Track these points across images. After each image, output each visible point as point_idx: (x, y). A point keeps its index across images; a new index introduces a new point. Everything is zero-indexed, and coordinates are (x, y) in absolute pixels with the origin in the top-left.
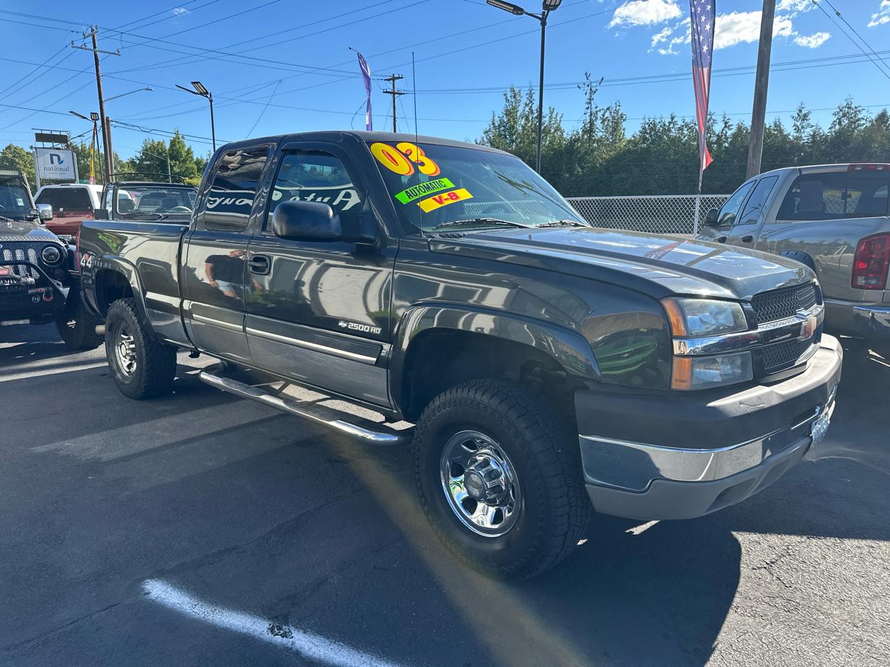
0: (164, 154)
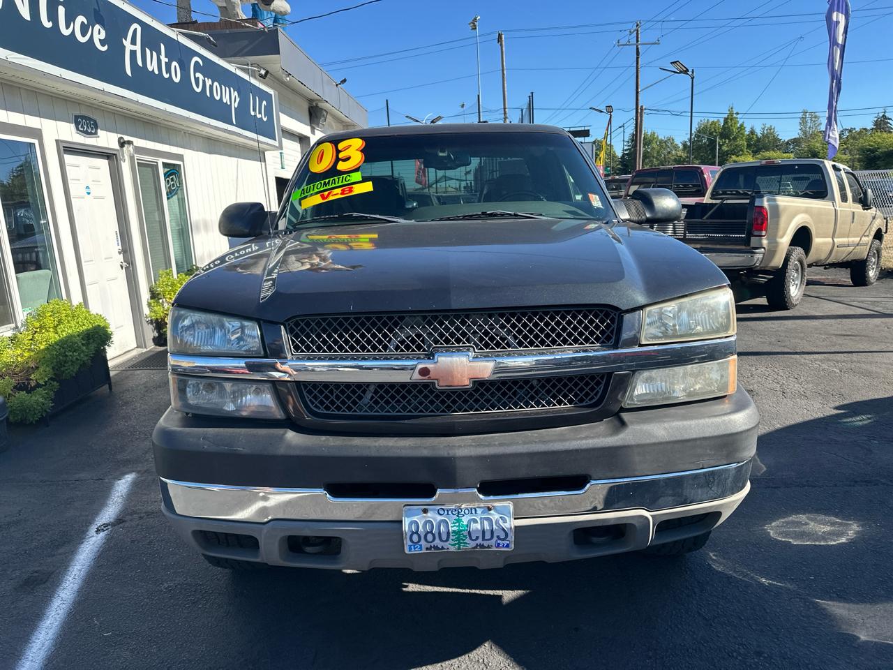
0: (714, 134)
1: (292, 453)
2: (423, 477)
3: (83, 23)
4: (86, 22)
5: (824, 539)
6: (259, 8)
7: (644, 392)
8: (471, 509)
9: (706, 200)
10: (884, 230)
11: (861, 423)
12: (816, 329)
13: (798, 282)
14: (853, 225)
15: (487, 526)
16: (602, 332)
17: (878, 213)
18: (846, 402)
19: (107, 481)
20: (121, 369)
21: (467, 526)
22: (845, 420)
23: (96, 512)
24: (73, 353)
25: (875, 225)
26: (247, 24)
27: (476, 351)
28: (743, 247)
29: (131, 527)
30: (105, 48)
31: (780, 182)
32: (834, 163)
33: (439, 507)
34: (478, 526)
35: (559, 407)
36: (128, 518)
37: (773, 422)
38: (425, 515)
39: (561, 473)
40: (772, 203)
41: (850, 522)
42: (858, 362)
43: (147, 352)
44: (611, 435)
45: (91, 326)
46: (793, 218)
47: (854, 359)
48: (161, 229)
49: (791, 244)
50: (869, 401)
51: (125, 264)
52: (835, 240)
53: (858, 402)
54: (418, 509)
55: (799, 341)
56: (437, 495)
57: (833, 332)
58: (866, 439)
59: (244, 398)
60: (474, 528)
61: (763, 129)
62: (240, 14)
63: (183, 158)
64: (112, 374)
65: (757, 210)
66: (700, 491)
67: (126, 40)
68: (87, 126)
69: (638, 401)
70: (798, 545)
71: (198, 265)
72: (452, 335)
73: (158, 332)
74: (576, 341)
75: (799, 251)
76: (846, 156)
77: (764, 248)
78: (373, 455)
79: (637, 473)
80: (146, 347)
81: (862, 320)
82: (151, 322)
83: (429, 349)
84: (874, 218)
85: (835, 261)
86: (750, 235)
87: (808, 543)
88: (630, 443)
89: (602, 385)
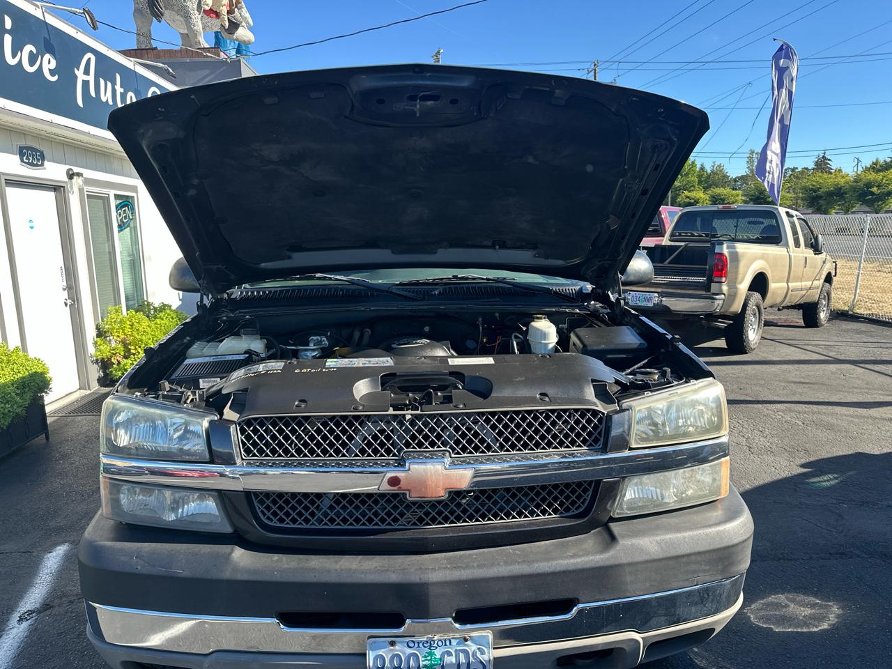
1: (239, 577)
2: (390, 606)
3: (31, 52)
4: (35, 51)
5: (808, 626)
6: (221, 36)
7: (633, 496)
8: (445, 641)
9: (665, 241)
10: (833, 274)
11: (828, 484)
12: (775, 376)
13: (756, 326)
14: (805, 270)
15: (462, 659)
16: (590, 434)
17: (828, 257)
18: (812, 459)
19: (34, 554)
20: (60, 415)
21: (440, 659)
22: (813, 480)
23: (20, 595)
24: (5, 404)
25: (825, 269)
26: (209, 54)
27: (453, 455)
28: (704, 293)
29: (59, 615)
30: (55, 79)
31: (736, 226)
32: (787, 210)
33: (408, 639)
34: (453, 659)
35: (543, 517)
36: (57, 601)
37: (743, 482)
38: (392, 648)
39: (546, 598)
40: (731, 250)
41: (829, 603)
42: (819, 413)
43: (89, 394)
44: (601, 552)
45: (27, 373)
46: (751, 264)
47: (816, 410)
48: (110, 260)
49: (749, 290)
50: (834, 457)
51: (69, 302)
52: (789, 284)
53: (823, 459)
54: (385, 642)
55: (760, 389)
56: (406, 625)
57: (791, 379)
58: (835, 502)
59: (186, 506)
60: (448, 662)
61: (713, 166)
62: (201, 42)
63: (137, 190)
64: (49, 420)
65: (717, 256)
66: (693, 609)
67: (78, 70)
68: (33, 158)
69: (628, 509)
70: (780, 632)
71: (149, 301)
72: (426, 437)
73: (104, 372)
74: (561, 443)
75: (756, 296)
76: (790, 195)
77: (724, 294)
78: (334, 581)
79: (628, 594)
80: (89, 389)
81: (818, 366)
82: (97, 362)
83: (399, 454)
84: (824, 262)
85: (789, 304)
86: (710, 281)
87: (790, 630)
88: (621, 562)
89: (590, 493)
